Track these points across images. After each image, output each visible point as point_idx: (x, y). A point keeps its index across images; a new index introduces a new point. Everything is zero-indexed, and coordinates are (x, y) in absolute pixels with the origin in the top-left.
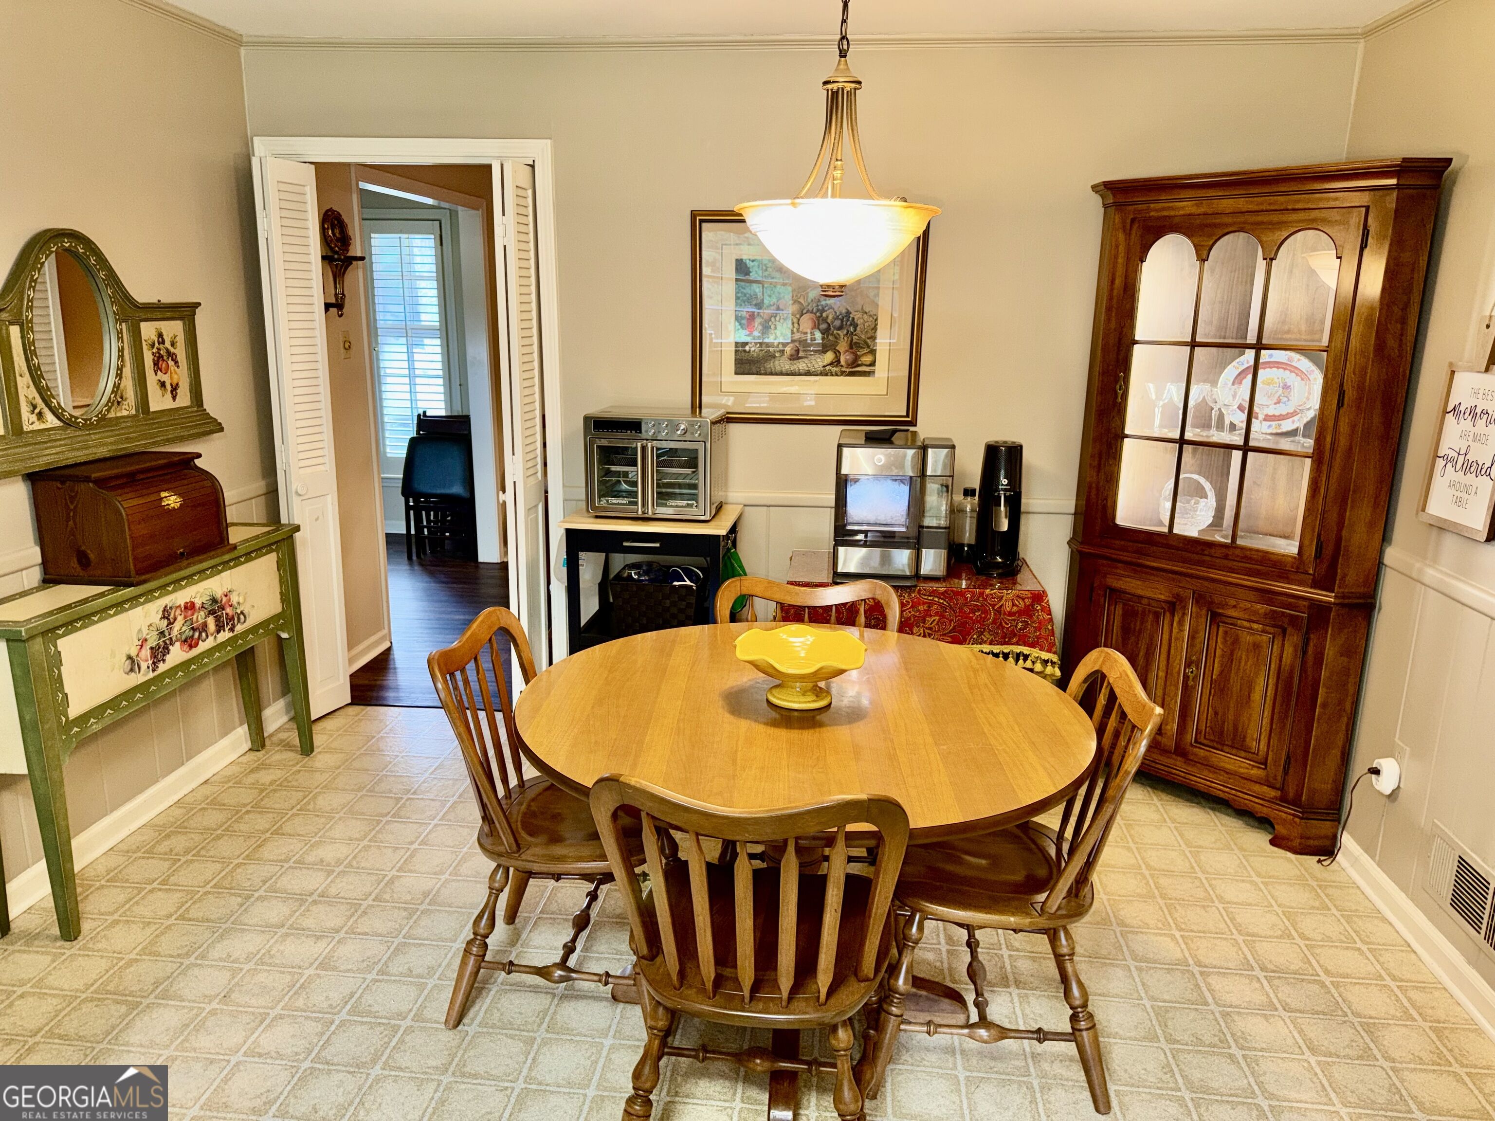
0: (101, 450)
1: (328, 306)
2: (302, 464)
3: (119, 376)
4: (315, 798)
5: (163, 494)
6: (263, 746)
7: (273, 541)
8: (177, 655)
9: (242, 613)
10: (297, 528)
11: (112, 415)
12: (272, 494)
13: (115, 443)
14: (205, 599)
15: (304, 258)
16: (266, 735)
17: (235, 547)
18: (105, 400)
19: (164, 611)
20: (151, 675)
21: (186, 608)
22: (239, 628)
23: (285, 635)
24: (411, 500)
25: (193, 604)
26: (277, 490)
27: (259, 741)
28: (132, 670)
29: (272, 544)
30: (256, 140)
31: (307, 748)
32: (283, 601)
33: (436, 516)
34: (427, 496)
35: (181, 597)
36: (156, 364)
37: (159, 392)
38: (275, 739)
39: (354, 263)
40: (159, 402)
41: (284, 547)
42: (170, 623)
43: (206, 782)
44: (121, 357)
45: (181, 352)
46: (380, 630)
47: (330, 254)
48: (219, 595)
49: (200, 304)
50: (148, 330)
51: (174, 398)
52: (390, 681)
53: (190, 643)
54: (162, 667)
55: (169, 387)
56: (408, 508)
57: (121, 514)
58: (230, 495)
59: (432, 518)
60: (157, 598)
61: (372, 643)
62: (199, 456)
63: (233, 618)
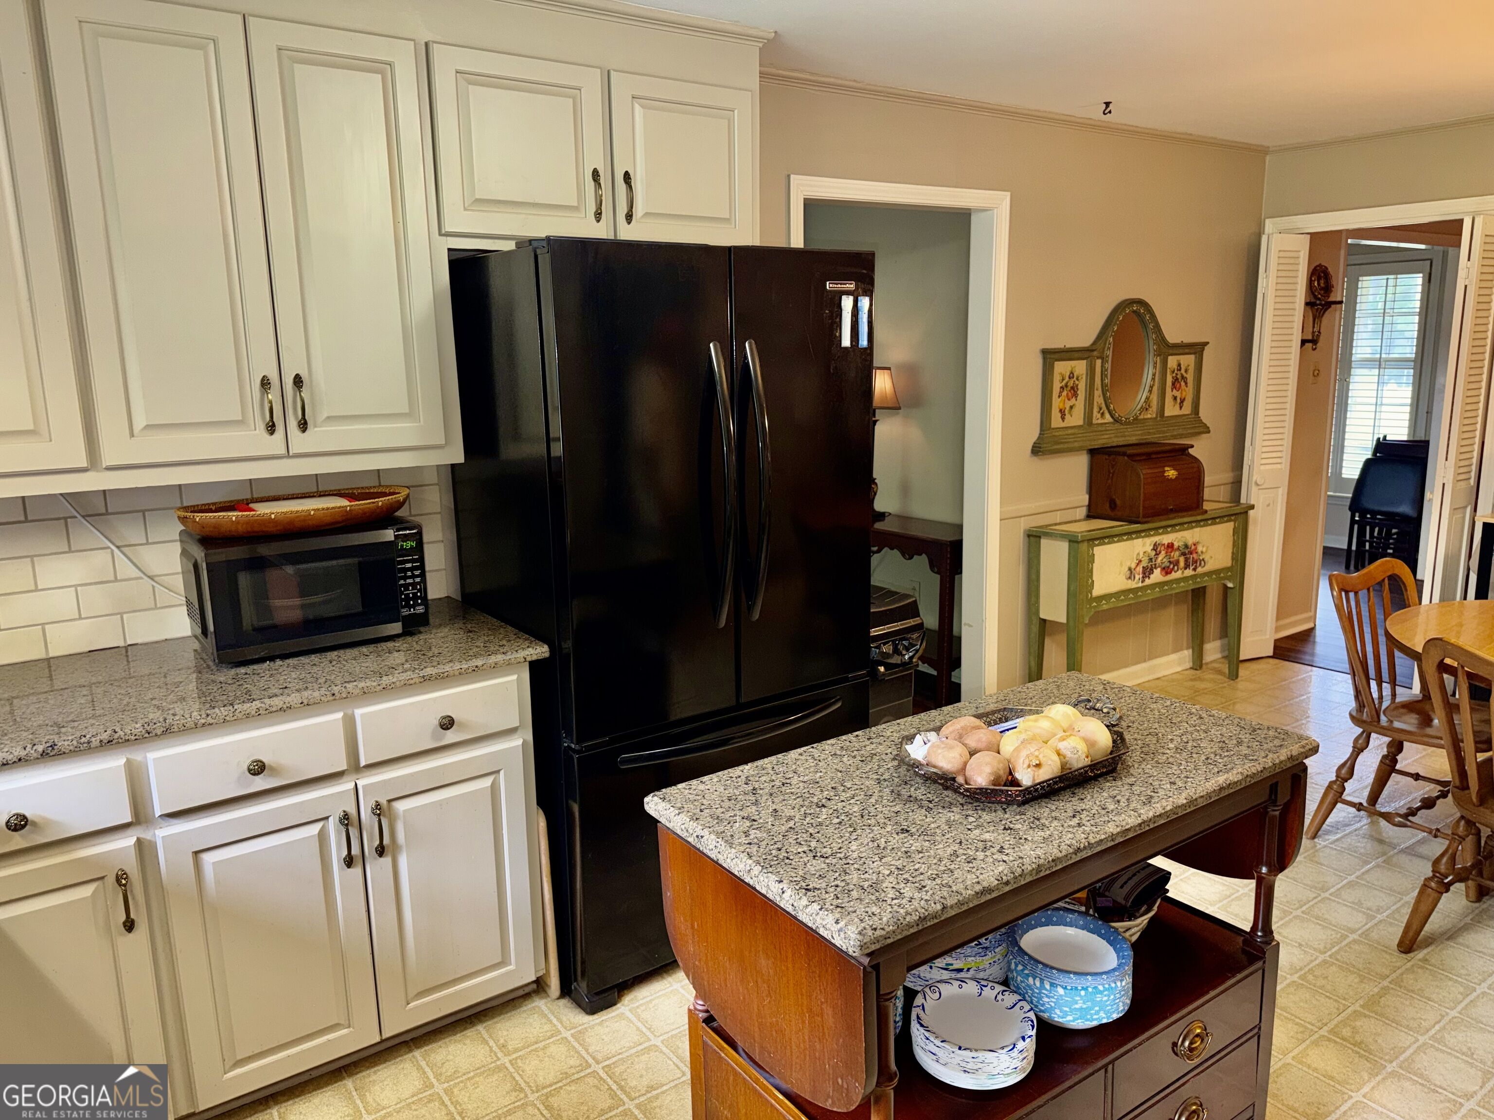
0: (1134, 438)
1: (1304, 342)
2: (1264, 461)
3: (1150, 391)
4: (1234, 703)
5: (1166, 469)
6: (1201, 667)
7: (1232, 513)
8: (1157, 576)
9: (1203, 560)
10: (1252, 507)
11: (1141, 417)
12: (1237, 483)
13: (1142, 435)
14: (1181, 544)
15: (1291, 306)
16: (1204, 662)
17: (1206, 512)
18: (1139, 406)
19: (1155, 545)
20: (1140, 585)
21: (1168, 546)
22: (1200, 570)
23: (1230, 585)
24: (1357, 515)
25: (1172, 544)
26: (1241, 482)
27: (1198, 663)
28: (1130, 578)
29: (1232, 515)
30: (1267, 221)
31: (1234, 675)
32: (1233, 559)
33: (1380, 532)
34: (1374, 513)
35: (1166, 539)
36: (1173, 384)
37: (1172, 403)
38: (1209, 666)
39: (1333, 306)
40: (1171, 410)
41: (1241, 518)
42: (1157, 554)
43: (1158, 679)
44: (1153, 379)
45: (1190, 377)
46: (1307, 612)
47: (1313, 300)
48: (1190, 543)
49: (1208, 343)
50: (1172, 361)
51: (1181, 408)
52: (1308, 649)
53: (1167, 571)
54: (1148, 582)
55: (1178, 401)
56: (1353, 522)
57: (1140, 477)
58: (1208, 480)
59: (1376, 534)
60: (1152, 536)
61: (1300, 620)
62: (1192, 446)
63: (1196, 562)
